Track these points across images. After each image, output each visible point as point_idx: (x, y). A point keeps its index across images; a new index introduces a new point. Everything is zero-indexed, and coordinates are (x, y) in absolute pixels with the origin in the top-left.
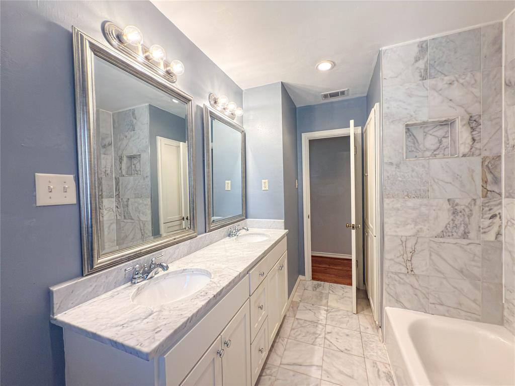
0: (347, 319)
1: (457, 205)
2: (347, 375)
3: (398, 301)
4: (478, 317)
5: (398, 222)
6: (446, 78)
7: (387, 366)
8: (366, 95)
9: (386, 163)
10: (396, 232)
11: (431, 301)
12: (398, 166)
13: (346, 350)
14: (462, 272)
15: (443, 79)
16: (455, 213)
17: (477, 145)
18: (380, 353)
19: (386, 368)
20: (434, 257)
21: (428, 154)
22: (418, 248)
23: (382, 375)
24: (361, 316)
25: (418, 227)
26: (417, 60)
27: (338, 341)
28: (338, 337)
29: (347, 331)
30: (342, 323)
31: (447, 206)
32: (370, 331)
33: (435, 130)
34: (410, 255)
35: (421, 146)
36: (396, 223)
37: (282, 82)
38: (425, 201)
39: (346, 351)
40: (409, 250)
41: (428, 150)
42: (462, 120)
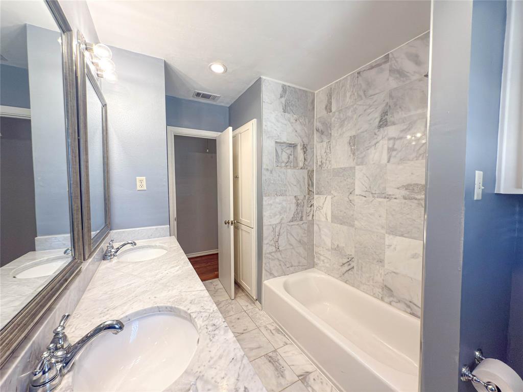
0: (231, 306)
1: (298, 200)
2: (256, 348)
3: (271, 274)
4: (306, 267)
5: (271, 215)
6: (295, 116)
7: (273, 324)
8: (228, 106)
9: (265, 169)
10: (270, 222)
11: (288, 266)
12: (271, 172)
13: (244, 330)
14: (300, 242)
15: (293, 116)
16: (297, 205)
17: (306, 163)
18: (264, 318)
19: (273, 326)
20: (289, 235)
21: (283, 165)
22: (281, 232)
23: (274, 332)
24: (238, 299)
25: (281, 216)
26: (281, 97)
27: (235, 328)
28: (233, 324)
29: (237, 316)
30: (229, 311)
31: (294, 201)
32: (250, 307)
33: (286, 148)
34: (277, 237)
35: (280, 159)
36: (270, 216)
37: (165, 61)
38: (285, 198)
39: (245, 332)
40: (277, 234)
41: (283, 162)
42: (301, 146)
